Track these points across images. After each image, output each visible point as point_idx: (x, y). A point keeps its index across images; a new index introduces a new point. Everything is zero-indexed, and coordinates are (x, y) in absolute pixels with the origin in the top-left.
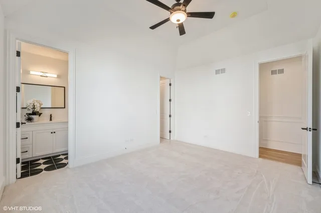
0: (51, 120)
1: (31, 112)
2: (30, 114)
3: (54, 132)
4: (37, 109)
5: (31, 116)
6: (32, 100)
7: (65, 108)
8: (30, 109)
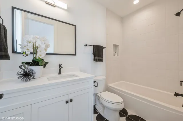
0: (60, 73)
1: (30, 59)
2: (28, 64)
3: (71, 101)
4: (41, 55)
5: (30, 67)
6: (32, 36)
7: (75, 55)
8: (28, 53)
